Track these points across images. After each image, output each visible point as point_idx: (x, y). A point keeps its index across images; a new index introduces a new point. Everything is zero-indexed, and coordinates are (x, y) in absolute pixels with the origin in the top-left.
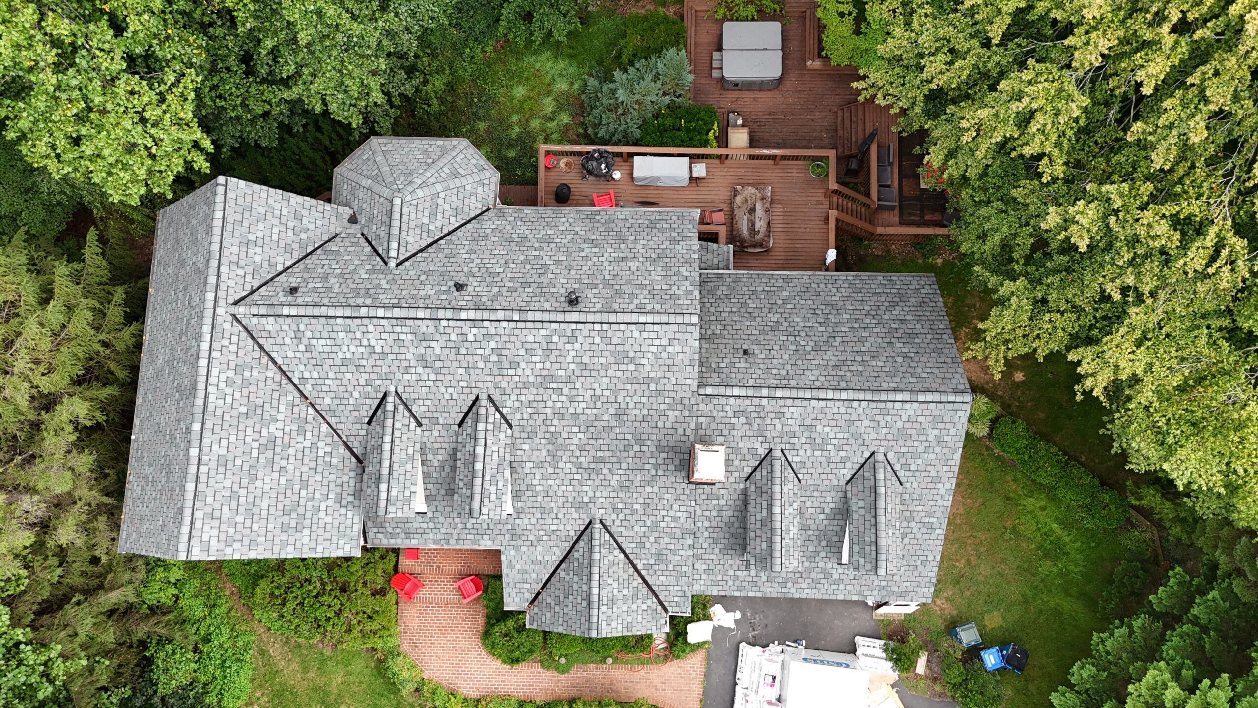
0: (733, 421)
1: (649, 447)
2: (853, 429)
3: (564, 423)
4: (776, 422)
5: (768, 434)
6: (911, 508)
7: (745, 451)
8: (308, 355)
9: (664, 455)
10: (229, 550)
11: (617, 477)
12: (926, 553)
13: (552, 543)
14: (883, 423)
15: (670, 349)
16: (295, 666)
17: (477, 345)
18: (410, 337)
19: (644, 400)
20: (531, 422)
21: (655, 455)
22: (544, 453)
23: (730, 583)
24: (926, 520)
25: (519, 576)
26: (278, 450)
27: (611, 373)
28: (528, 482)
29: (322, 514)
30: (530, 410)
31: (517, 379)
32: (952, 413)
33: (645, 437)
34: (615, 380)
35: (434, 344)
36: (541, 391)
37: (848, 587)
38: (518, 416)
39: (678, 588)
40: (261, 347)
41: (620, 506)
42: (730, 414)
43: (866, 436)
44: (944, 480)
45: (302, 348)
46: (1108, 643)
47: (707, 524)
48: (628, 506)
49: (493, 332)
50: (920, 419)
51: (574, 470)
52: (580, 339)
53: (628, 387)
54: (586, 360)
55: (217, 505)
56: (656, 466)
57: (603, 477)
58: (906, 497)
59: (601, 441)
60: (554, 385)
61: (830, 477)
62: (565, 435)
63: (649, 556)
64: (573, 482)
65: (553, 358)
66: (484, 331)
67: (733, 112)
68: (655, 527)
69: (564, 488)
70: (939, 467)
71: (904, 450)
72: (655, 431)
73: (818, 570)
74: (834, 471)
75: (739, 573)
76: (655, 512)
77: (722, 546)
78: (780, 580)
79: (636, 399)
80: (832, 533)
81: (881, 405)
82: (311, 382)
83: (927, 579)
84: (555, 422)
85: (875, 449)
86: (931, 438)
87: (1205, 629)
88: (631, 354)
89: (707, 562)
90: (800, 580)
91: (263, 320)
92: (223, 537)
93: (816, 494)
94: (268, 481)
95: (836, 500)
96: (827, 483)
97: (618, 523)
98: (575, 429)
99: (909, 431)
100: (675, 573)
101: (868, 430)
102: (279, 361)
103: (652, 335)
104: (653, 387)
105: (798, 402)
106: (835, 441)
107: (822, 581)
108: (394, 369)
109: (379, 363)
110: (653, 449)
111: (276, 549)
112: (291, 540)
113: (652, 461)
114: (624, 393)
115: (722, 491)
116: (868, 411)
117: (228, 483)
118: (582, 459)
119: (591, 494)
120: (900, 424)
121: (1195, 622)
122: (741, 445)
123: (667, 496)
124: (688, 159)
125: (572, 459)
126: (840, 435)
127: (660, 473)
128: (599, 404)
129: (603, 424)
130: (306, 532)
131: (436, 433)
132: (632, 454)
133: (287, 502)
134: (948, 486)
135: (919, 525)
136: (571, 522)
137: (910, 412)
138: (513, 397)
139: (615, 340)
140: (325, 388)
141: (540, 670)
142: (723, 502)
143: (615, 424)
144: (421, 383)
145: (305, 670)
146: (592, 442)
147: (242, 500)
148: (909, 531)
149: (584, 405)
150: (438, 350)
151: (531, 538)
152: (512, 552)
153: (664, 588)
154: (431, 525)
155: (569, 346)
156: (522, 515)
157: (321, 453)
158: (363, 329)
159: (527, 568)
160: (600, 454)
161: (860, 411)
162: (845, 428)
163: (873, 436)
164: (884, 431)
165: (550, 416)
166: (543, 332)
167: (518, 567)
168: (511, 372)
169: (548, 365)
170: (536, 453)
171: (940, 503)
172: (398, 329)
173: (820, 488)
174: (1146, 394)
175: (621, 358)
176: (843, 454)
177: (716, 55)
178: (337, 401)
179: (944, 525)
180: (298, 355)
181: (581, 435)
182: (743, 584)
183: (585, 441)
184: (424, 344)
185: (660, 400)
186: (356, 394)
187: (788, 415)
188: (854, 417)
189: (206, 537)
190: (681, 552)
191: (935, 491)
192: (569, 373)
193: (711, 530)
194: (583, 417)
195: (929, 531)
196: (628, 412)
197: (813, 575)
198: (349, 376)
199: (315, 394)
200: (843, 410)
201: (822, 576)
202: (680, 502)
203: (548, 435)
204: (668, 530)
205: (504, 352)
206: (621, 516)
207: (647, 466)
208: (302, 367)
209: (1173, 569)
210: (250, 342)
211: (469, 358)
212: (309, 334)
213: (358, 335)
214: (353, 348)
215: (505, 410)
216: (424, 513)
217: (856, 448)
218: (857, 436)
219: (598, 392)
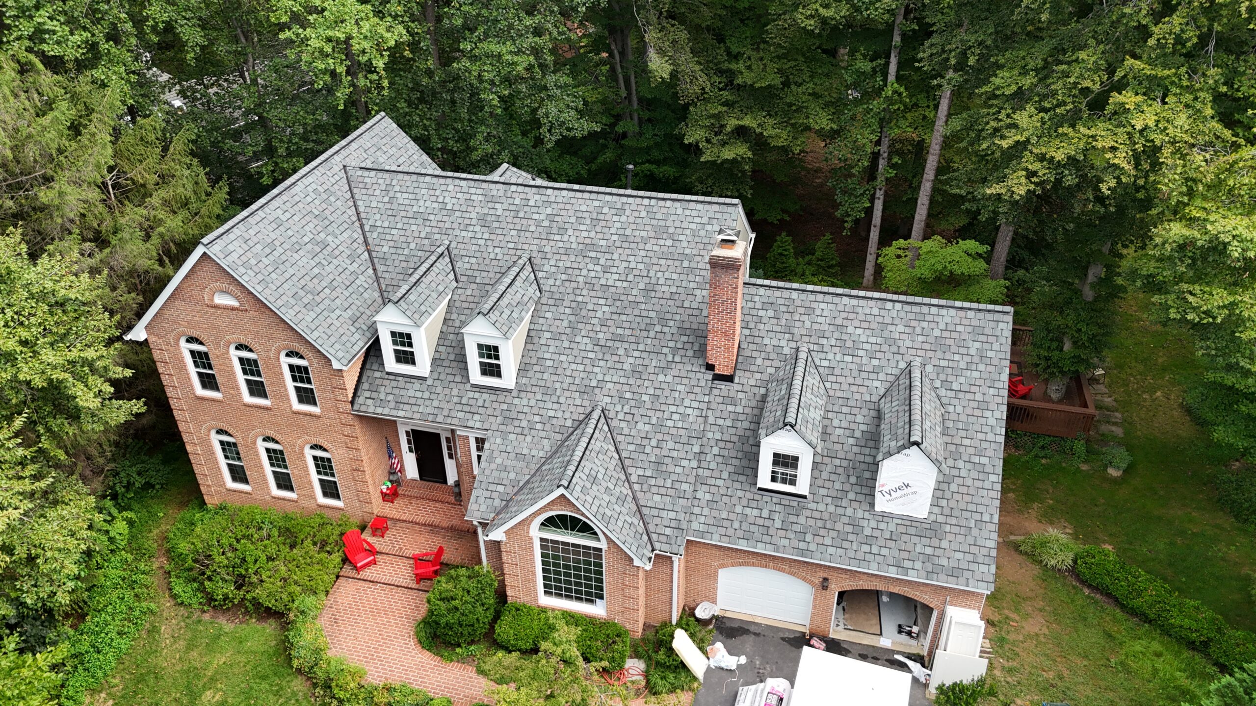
0: (761, 313)
1: (671, 328)
2: (886, 334)
3: (593, 294)
4: (804, 318)
5: (795, 331)
6: (957, 440)
7: (769, 349)
8: (388, 206)
9: (685, 339)
10: (242, 270)
11: (631, 360)
12: (981, 509)
13: (543, 434)
14: (918, 330)
15: (709, 227)
17: (535, 210)
18: (481, 198)
19: (675, 276)
20: (562, 289)
21: (676, 337)
22: (565, 323)
23: (736, 525)
24: (976, 459)
25: (496, 474)
26: (325, 252)
27: (648, 247)
28: (540, 355)
29: (334, 316)
30: (564, 277)
31: (561, 244)
32: (992, 324)
33: (668, 316)
34: (650, 254)
35: (498, 206)
36: (580, 259)
37: (884, 551)
38: (551, 282)
39: (672, 515)
40: (352, 195)
41: (628, 395)
42: (759, 305)
43: (901, 343)
44: (993, 406)
45: (386, 199)
47: (718, 436)
48: (637, 397)
49: (552, 199)
50: (959, 328)
51: (590, 347)
52: (628, 212)
53: (662, 262)
54: (628, 232)
55: (255, 240)
56: (675, 351)
57: (616, 358)
58: (950, 424)
59: (624, 318)
60: (593, 254)
61: (862, 390)
62: (590, 307)
63: (646, 465)
64: (586, 361)
65: (598, 229)
66: (545, 198)
68: (660, 426)
69: (574, 366)
70: (985, 389)
71: (943, 363)
72: (680, 311)
73: (845, 520)
74: (866, 383)
75: (748, 511)
76: (663, 407)
77: (731, 469)
78: (798, 528)
79: (667, 275)
80: (863, 466)
81: (916, 309)
82: (380, 230)
83: (985, 551)
84: (585, 292)
85: (912, 358)
86: (973, 351)
88: (671, 230)
89: (713, 489)
90: (822, 532)
91: (366, 173)
92: (244, 258)
93: (845, 410)
95: (868, 420)
96: (857, 396)
97: (621, 416)
98: (602, 302)
99: (948, 342)
100: (671, 492)
101: (903, 336)
102: (361, 209)
103: (694, 213)
104: (686, 264)
105: (829, 298)
106: (867, 346)
107: (851, 537)
108: (455, 226)
109: (445, 219)
110: (674, 330)
111: (279, 303)
112: (297, 308)
113: (671, 344)
114: (656, 268)
115: (741, 395)
116: (902, 314)
117: (273, 236)
118: (601, 335)
119: (600, 377)
120: (937, 333)
122: (766, 341)
123: (680, 388)
125: (591, 334)
126: (873, 340)
127: (677, 359)
128: (630, 278)
129: (631, 298)
130: (313, 314)
131: (469, 292)
132: (652, 334)
133: (311, 285)
134: (998, 415)
135: (969, 466)
136: (572, 408)
137: (949, 320)
138: (552, 262)
139: (659, 216)
140: (388, 237)
142: (739, 409)
143: (641, 299)
144: (474, 241)
146: (615, 317)
147: (276, 253)
148: (955, 472)
149: (616, 277)
150: (499, 212)
151: (524, 424)
152: (498, 441)
153: (655, 512)
154: (426, 395)
155: (616, 218)
156: (523, 395)
157: (358, 282)
158: (444, 188)
159: (508, 463)
160: (620, 331)
161: (894, 313)
162: (879, 333)
163: (909, 343)
164: (921, 338)
165: (581, 285)
166: (596, 203)
167: (499, 461)
168: (557, 237)
170: (557, 323)
171: (990, 437)
173: (850, 403)
175: (661, 232)
176: (875, 362)
178: (393, 250)
179: (999, 470)
180: (380, 205)
181: (606, 309)
182: (753, 528)
183: (608, 316)
184: (490, 205)
185: (691, 278)
186: (413, 246)
187: (818, 312)
188: (888, 320)
189: (231, 247)
190: (684, 463)
191: (983, 421)
192: (610, 243)
193: (722, 444)
194: (612, 290)
195: (981, 476)
196: (657, 288)
197: (839, 526)
198: (414, 227)
199: (377, 242)
200: (875, 311)
201: (849, 529)
202: (692, 396)
203: (574, 305)
204: (673, 431)
205: (557, 218)
206: (626, 409)
207: (665, 350)
208: (378, 216)
210: (346, 188)
211: (524, 221)
212: (397, 188)
213: (438, 193)
214: (428, 204)
215: (540, 275)
216: (424, 379)
217: (890, 356)
218: (891, 342)
219: (633, 265)
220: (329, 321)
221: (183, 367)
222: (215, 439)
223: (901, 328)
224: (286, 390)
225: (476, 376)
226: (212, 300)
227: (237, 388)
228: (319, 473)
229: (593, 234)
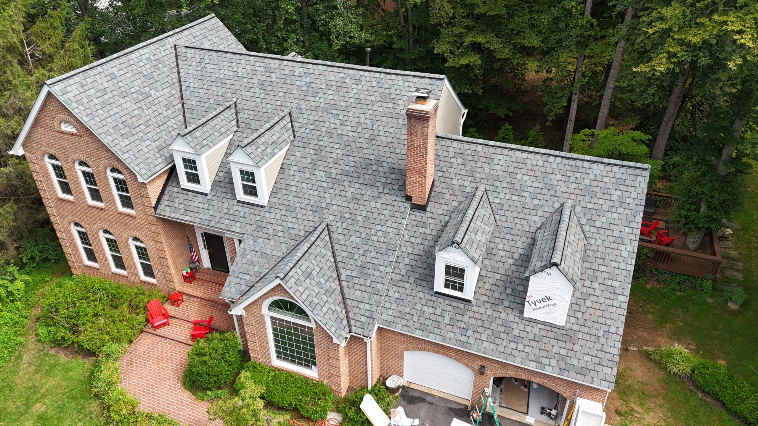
0: (453, 160)
1: (384, 168)
2: (547, 181)
3: (331, 140)
4: (485, 166)
5: (477, 175)
6: (595, 267)
7: (456, 187)
8: (200, 73)
9: (393, 176)
10: (75, 105)
11: (352, 190)
12: (609, 322)
13: (283, 240)
14: (573, 179)
17: (298, 78)
18: (262, 69)
19: (392, 130)
20: (309, 136)
21: (387, 175)
22: (309, 161)
23: (415, 318)
24: (609, 283)
25: (245, 266)
27: (375, 108)
28: (288, 182)
30: (312, 127)
31: (313, 104)
32: (633, 177)
33: (383, 159)
34: (376, 113)
35: (273, 75)
36: (325, 114)
37: (528, 349)
39: (367, 307)
40: (177, 65)
41: (347, 216)
42: (452, 155)
43: (557, 188)
44: (626, 242)
45: (199, 68)
47: (410, 250)
48: (353, 217)
49: (311, 71)
50: (605, 179)
51: (324, 179)
52: (363, 82)
53: (384, 119)
54: (362, 96)
56: (384, 186)
57: (342, 188)
58: (590, 253)
59: (351, 159)
61: (524, 222)
62: (328, 149)
63: (354, 268)
64: (320, 189)
65: (341, 93)
66: (306, 70)
68: (367, 239)
69: (311, 192)
70: (622, 228)
71: (590, 206)
72: (393, 155)
73: (499, 322)
74: (527, 217)
75: (426, 309)
76: (372, 226)
77: (417, 275)
78: (462, 325)
79: (386, 129)
80: (518, 281)
81: (572, 163)
82: (191, 89)
83: (609, 357)
84: (325, 139)
85: (565, 200)
86: (614, 198)
89: (401, 290)
90: (481, 330)
91: (189, 50)
93: (509, 237)
95: (524, 246)
96: (519, 227)
97: (340, 230)
98: (337, 146)
99: (596, 189)
100: (369, 290)
101: (560, 183)
102: (182, 75)
105: (505, 151)
106: (531, 189)
107: (502, 336)
108: (242, 88)
109: (236, 83)
110: (386, 170)
113: (383, 180)
114: (379, 123)
115: (430, 221)
116: (561, 166)
117: (106, 85)
118: (333, 171)
119: (329, 201)
120: (587, 182)
122: (454, 181)
123: (385, 212)
125: (327, 169)
126: (536, 185)
127: (386, 191)
129: (358, 145)
131: (245, 135)
132: (370, 172)
134: (630, 248)
135: (603, 287)
136: (306, 223)
137: (597, 172)
138: (305, 116)
140: (197, 94)
142: (428, 231)
143: (366, 146)
144: (253, 99)
146: (345, 158)
148: (591, 291)
149: (349, 128)
150: (273, 79)
151: (270, 231)
152: (251, 242)
153: (355, 304)
154: (206, 206)
155: (354, 86)
156: (272, 210)
158: (238, 61)
159: (255, 259)
160: (347, 168)
161: (555, 165)
162: (540, 179)
163: (564, 189)
164: (574, 186)
165: (324, 134)
166: (342, 75)
167: (249, 257)
168: (311, 99)
170: (303, 160)
171: (623, 266)
172: (257, 64)
173: (513, 232)
175: (385, 98)
176: (536, 202)
178: (198, 104)
179: (627, 292)
180: (195, 72)
181: (339, 151)
182: (428, 322)
183: (340, 157)
184: (268, 74)
186: (212, 101)
187: (496, 162)
188: (549, 170)
189: (69, 89)
190: (382, 268)
191: (618, 252)
192: (348, 104)
193: (412, 257)
194: (345, 138)
195: (612, 296)
196: (378, 138)
197: (494, 326)
198: (214, 88)
199: (188, 97)
200: (540, 163)
201: (502, 329)
202: (393, 219)
203: (316, 147)
204: (377, 244)
205: (312, 85)
206: (345, 225)
207: (378, 184)
208: (192, 80)
211: (290, 87)
212: (207, 61)
213: (234, 65)
214: (226, 72)
215: (295, 125)
216: (206, 195)
217: (547, 197)
218: (550, 187)
219: (362, 120)
220: (139, 147)
221: (47, 176)
222: (74, 230)
223: (559, 177)
224: (113, 196)
225: (240, 195)
226: (60, 127)
227: (82, 193)
228: (140, 258)
229: (336, 97)
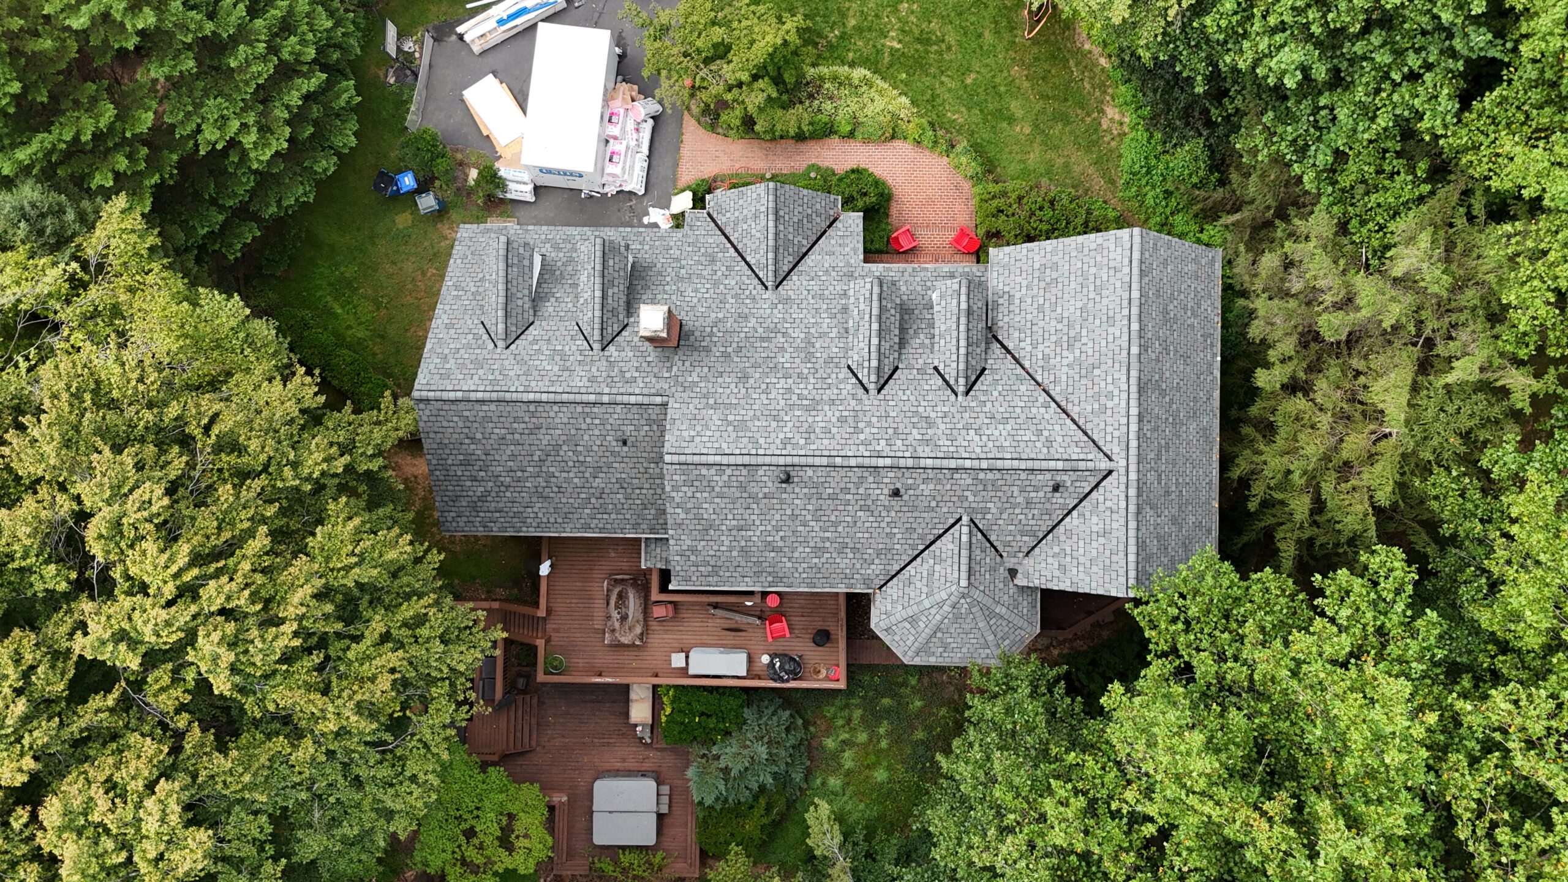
1: (717, 351)
2: (525, 368)
3: (798, 370)
5: (605, 364)
7: (627, 349)
8: (1040, 427)
9: (704, 344)
10: (1099, 241)
11: (750, 325)
12: (462, 266)
14: (497, 373)
15: (693, 433)
16: (1077, 169)
18: (941, 443)
19: (721, 390)
20: (828, 371)
21: (712, 344)
22: (818, 345)
24: (460, 293)
25: (847, 241)
26: (1065, 338)
27: (751, 413)
28: (835, 321)
29: (1024, 283)
30: (830, 381)
31: (841, 408)
32: (432, 382)
33: (721, 360)
36: (818, 397)
38: (841, 376)
39: (697, 232)
40: (1086, 433)
41: (747, 301)
42: (639, 380)
43: (513, 362)
44: (442, 327)
45: (1045, 433)
46: (301, 191)
47: (667, 288)
48: (740, 301)
49: (861, 447)
50: (461, 377)
51: (790, 331)
52: (778, 441)
54: (774, 424)
55: (1112, 280)
56: (712, 334)
57: (763, 325)
58: (478, 312)
60: (805, 402)
62: (797, 361)
63: (723, 259)
65: (806, 425)
66: (870, 448)
67: (646, 744)
68: (716, 284)
69: (801, 316)
70: (446, 337)
71: (478, 351)
72: (711, 364)
73: (564, 250)
74: (544, 333)
75: (639, 247)
76: (715, 296)
77: (654, 269)
80: (549, 281)
81: (496, 388)
84: (806, 371)
85: (505, 352)
86: (452, 361)
87: (213, 202)
88: (730, 428)
89: (668, 256)
91: (1082, 456)
92: (1105, 252)
93: (563, 314)
94: (1071, 308)
95: (544, 309)
96: (552, 323)
97: (751, 287)
98: (787, 365)
99: (472, 366)
100: (699, 245)
101: (511, 367)
103: (709, 445)
104: (711, 401)
105: (575, 390)
106: (542, 358)
107: (561, 241)
108: (958, 416)
109: (972, 421)
110: (714, 349)
111: (1061, 246)
112: (1048, 256)
113: (715, 339)
114: (739, 396)
116: (510, 383)
117: (1105, 301)
119: (775, 311)
120: (481, 372)
121: (222, 208)
122: (631, 354)
123: (703, 310)
124: (691, 672)
125: (791, 340)
126: (537, 363)
127: (708, 329)
128: (764, 386)
129: (760, 370)
130: (1037, 266)
131: (921, 361)
132: (735, 345)
133: (1054, 291)
134: (439, 321)
135: (467, 289)
136: (795, 287)
137: (470, 382)
138: (844, 392)
139: (745, 440)
140: (1026, 399)
141: (835, 167)
144: (933, 403)
145: (1066, 165)
146: (772, 355)
147: (1092, 288)
148: (478, 284)
149: (778, 386)
150: (915, 431)
152: (852, 261)
153: (710, 232)
154: (929, 283)
155: (789, 435)
156: (842, 292)
157: (1028, 340)
158: (986, 449)
159: (839, 248)
160: (765, 345)
161: (517, 383)
162: (532, 369)
163: (506, 363)
164: (495, 367)
165: (811, 376)
166: (813, 447)
167: (848, 249)
168: (845, 413)
169: (810, 419)
170: (825, 345)
171: (447, 307)
172: (952, 449)
173: (558, 318)
174: (260, 370)
175: (740, 426)
176: (536, 347)
177: (664, 809)
179: (444, 289)
180: (1050, 427)
181: (782, 360)
183: (779, 355)
184: (927, 437)
185: (704, 391)
186: (995, 394)
187: (585, 379)
188: (523, 378)
189: (1119, 250)
191: (451, 317)
192: (790, 413)
194: (779, 375)
195: (458, 284)
196: (736, 380)
197: (569, 246)
199: (1035, 394)
200: (533, 384)
201: (561, 246)
205: (852, 430)
206: (747, 292)
207: (720, 334)
208: (1047, 416)
209: (236, 259)
210: (1095, 437)
217: (523, 353)
218: (522, 362)
219: (764, 396)
223: (512, 373)
